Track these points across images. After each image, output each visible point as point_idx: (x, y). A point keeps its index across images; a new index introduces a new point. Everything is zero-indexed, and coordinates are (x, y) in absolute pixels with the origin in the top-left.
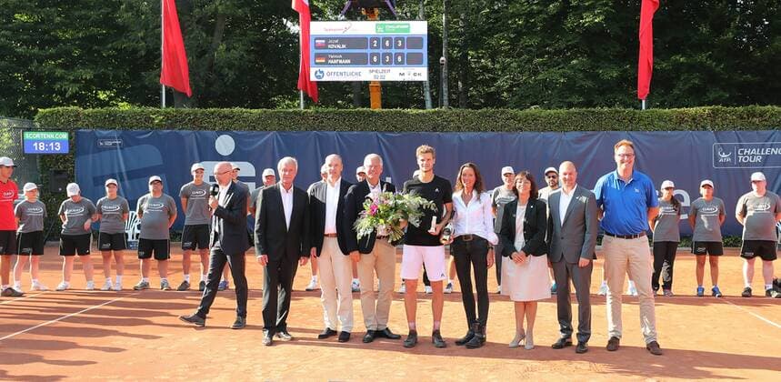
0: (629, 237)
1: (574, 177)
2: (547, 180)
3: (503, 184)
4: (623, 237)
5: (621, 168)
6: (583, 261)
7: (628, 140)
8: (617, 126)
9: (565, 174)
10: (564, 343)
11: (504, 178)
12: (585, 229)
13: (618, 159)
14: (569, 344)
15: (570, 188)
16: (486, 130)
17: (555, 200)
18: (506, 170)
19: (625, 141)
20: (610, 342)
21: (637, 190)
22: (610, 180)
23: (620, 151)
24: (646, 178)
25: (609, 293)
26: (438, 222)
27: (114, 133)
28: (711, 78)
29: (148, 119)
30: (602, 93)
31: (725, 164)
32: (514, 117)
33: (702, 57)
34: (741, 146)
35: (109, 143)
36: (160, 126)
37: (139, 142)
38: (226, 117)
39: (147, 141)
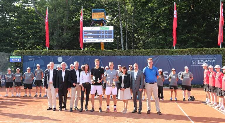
0: (152, 83)
1: (138, 67)
2: (129, 68)
3: (118, 69)
4: (150, 83)
5: (149, 65)
6: (140, 90)
7: (151, 58)
8: (164, 54)
9: (135, 67)
10: (135, 111)
11: (118, 68)
12: (141, 81)
13: (148, 63)
14: (136, 112)
15: (136, 70)
16: (128, 55)
17: (133, 74)
18: (119, 66)
19: (150, 58)
20: (148, 111)
21: (154, 71)
22: (147, 68)
23: (149, 61)
24: (156, 68)
25: (147, 99)
26: (100, 79)
27: (33, 57)
28: (198, 41)
29: (41, 53)
30: (167, 45)
31: (194, 64)
32: (135, 52)
33: (195, 35)
34: (199, 59)
35: (31, 59)
36: (44, 55)
37: (39, 59)
38: (60, 52)
39: (41, 58)
